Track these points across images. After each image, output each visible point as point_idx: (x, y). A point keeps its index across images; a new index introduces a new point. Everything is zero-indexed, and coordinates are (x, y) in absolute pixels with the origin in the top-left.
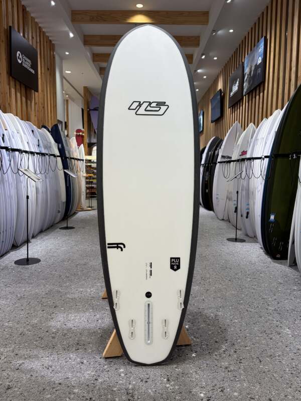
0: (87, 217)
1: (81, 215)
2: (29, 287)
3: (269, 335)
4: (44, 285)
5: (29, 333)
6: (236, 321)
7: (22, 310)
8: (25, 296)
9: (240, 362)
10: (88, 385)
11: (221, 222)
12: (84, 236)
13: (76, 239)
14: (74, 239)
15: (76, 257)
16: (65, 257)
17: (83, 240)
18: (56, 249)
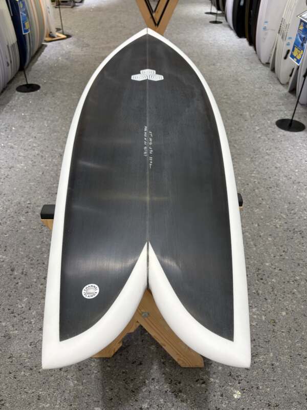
12: (53, 121)
13: (42, 133)
14: (39, 133)
15: (40, 197)
16: (22, 196)
17: (52, 135)
18: (9, 169)
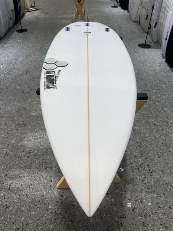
0: (33, 20)
1: (28, 16)
2: (3, 105)
3: (169, 148)
4: (13, 103)
5: (11, 153)
6: (147, 135)
7: (2, 130)
8: (2, 114)
9: (151, 175)
10: (57, 202)
11: (133, 23)
12: (33, 43)
13: (29, 47)
14: (27, 47)
15: (31, 69)
16: (23, 69)
17: (34, 48)
18: (15, 60)
